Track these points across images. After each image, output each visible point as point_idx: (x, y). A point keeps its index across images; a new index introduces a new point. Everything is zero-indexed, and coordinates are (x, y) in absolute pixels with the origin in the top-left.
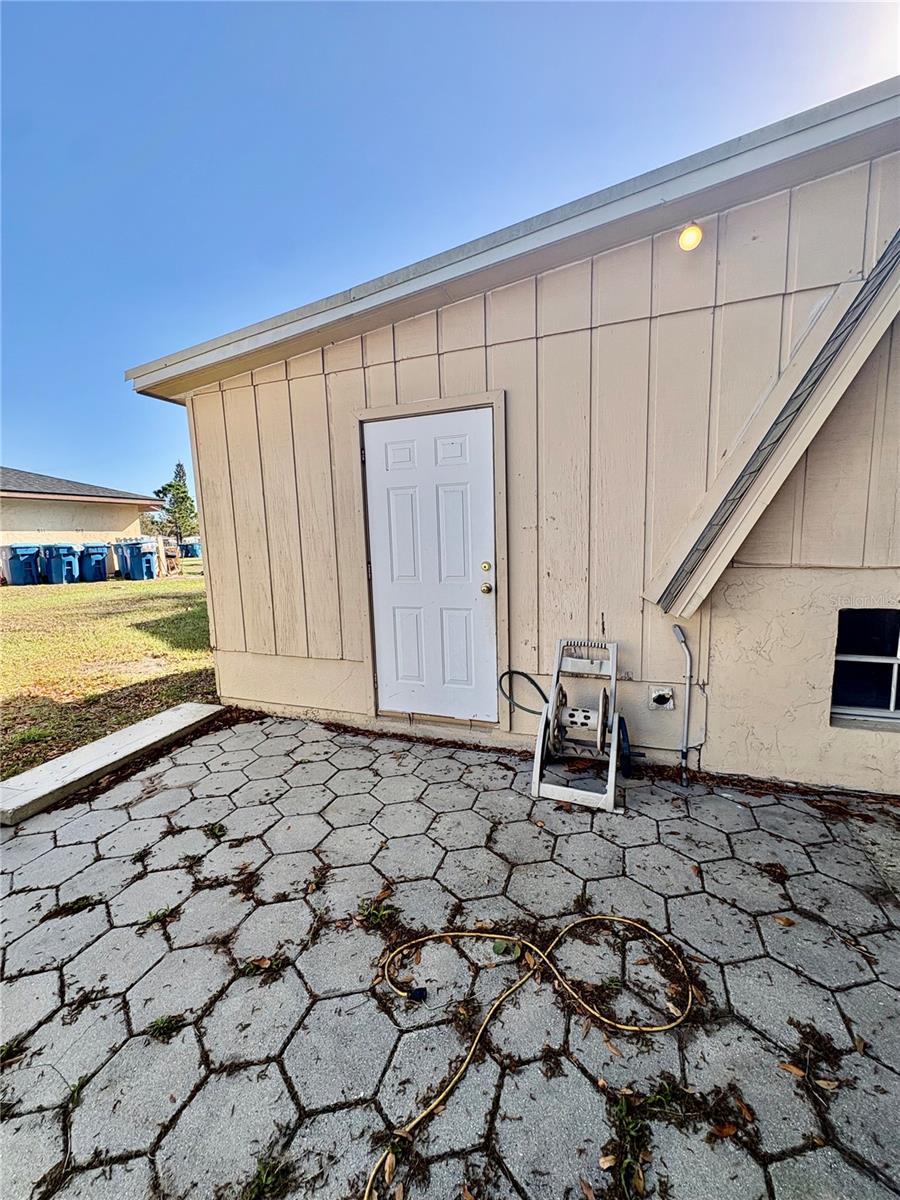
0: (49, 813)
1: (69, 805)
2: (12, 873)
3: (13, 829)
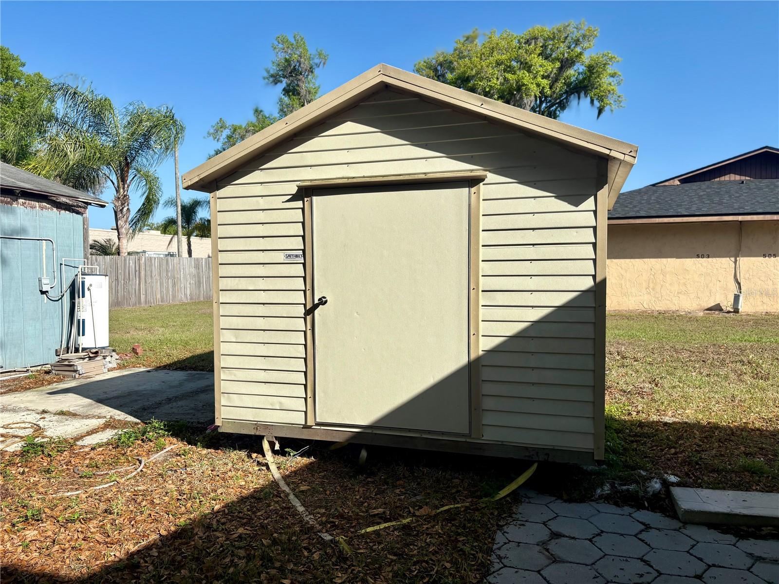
0: (709, 529)
1: (725, 532)
2: (653, 549)
3: (681, 525)
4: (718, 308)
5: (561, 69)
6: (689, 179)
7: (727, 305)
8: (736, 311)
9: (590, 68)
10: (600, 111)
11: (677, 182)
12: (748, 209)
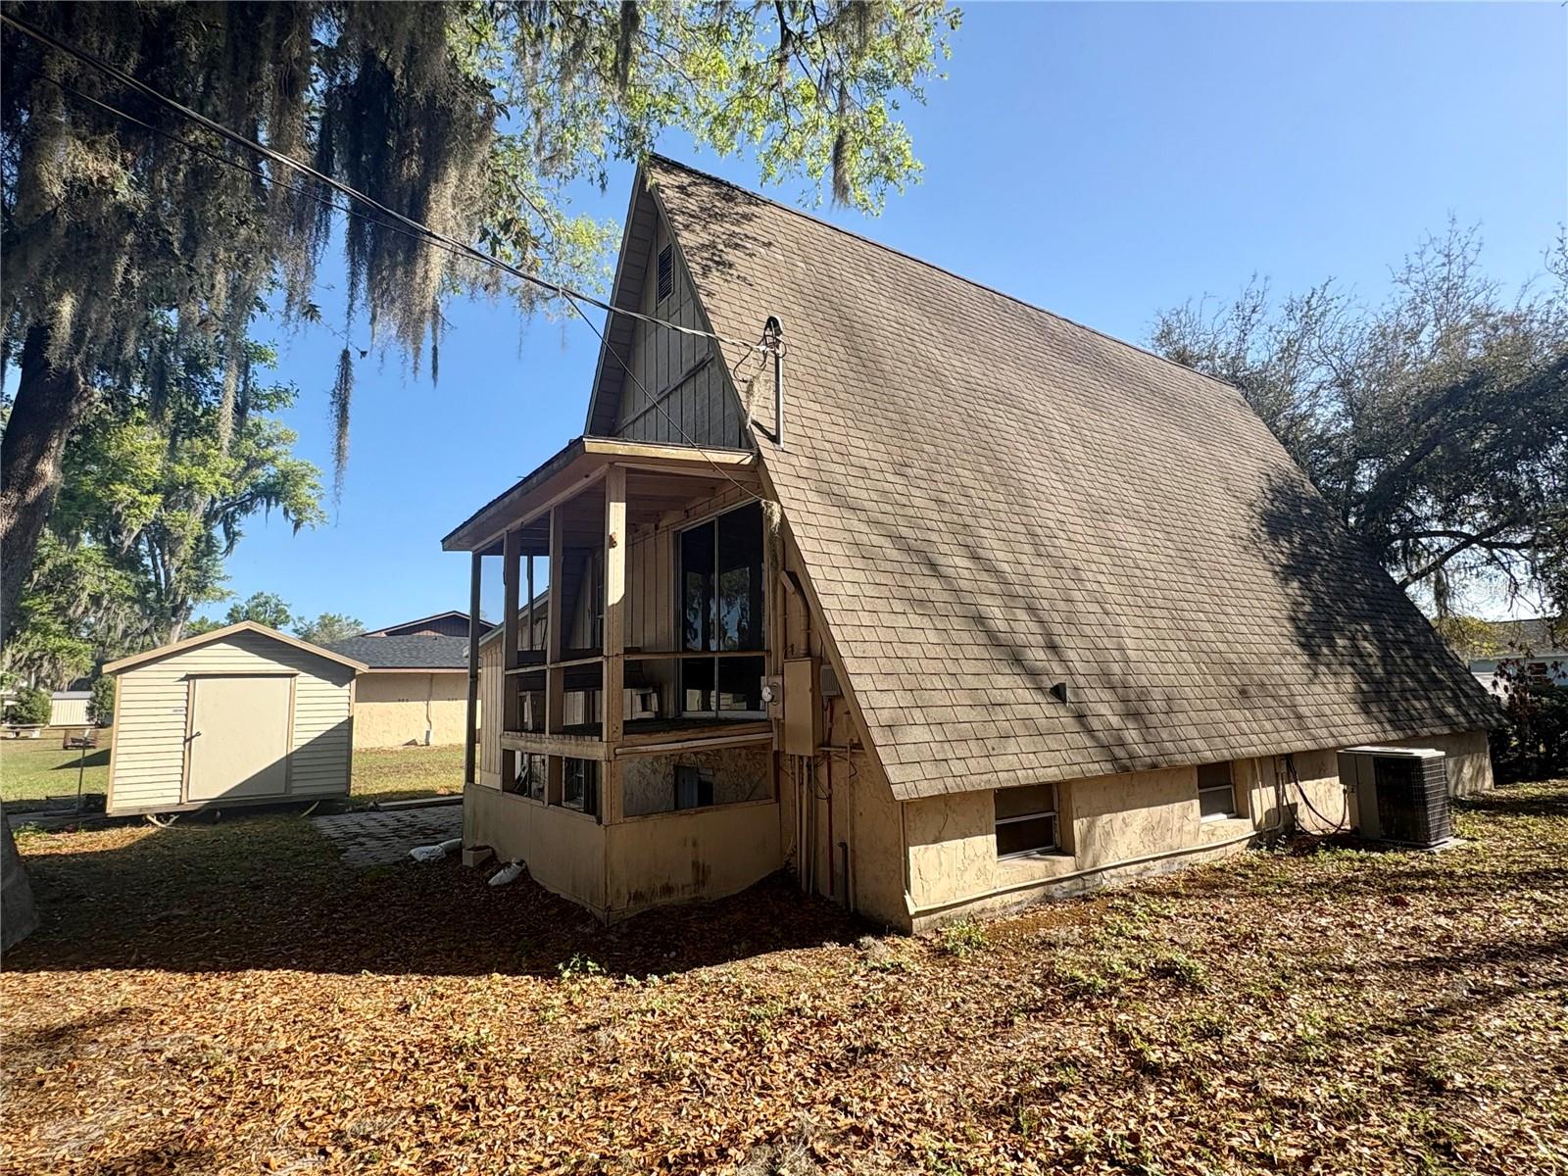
4: (413, 743)
5: (246, 469)
6: (394, 633)
7: (421, 740)
8: (428, 744)
9: (285, 475)
10: (297, 525)
11: (383, 635)
12: (437, 664)
